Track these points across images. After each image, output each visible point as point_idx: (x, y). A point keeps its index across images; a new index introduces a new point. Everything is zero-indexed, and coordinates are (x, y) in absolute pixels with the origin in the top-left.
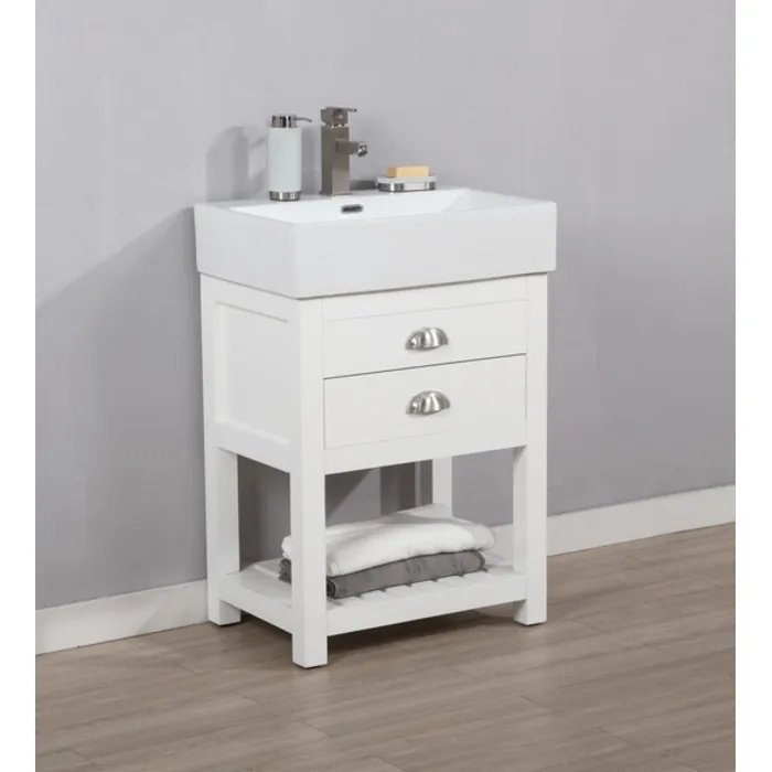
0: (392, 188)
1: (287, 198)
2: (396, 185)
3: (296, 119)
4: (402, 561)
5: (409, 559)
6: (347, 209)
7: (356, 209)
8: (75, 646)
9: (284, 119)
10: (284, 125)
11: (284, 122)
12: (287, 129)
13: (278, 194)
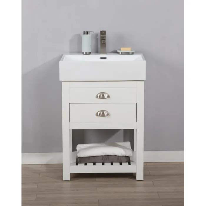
0: (120, 54)
1: (86, 54)
2: (121, 53)
3: (90, 32)
4: (102, 156)
5: (104, 156)
6: (101, 58)
7: (105, 58)
8: (28, 164)
9: (88, 32)
10: (88, 34)
11: (87, 33)
12: (88, 35)
13: (84, 53)
